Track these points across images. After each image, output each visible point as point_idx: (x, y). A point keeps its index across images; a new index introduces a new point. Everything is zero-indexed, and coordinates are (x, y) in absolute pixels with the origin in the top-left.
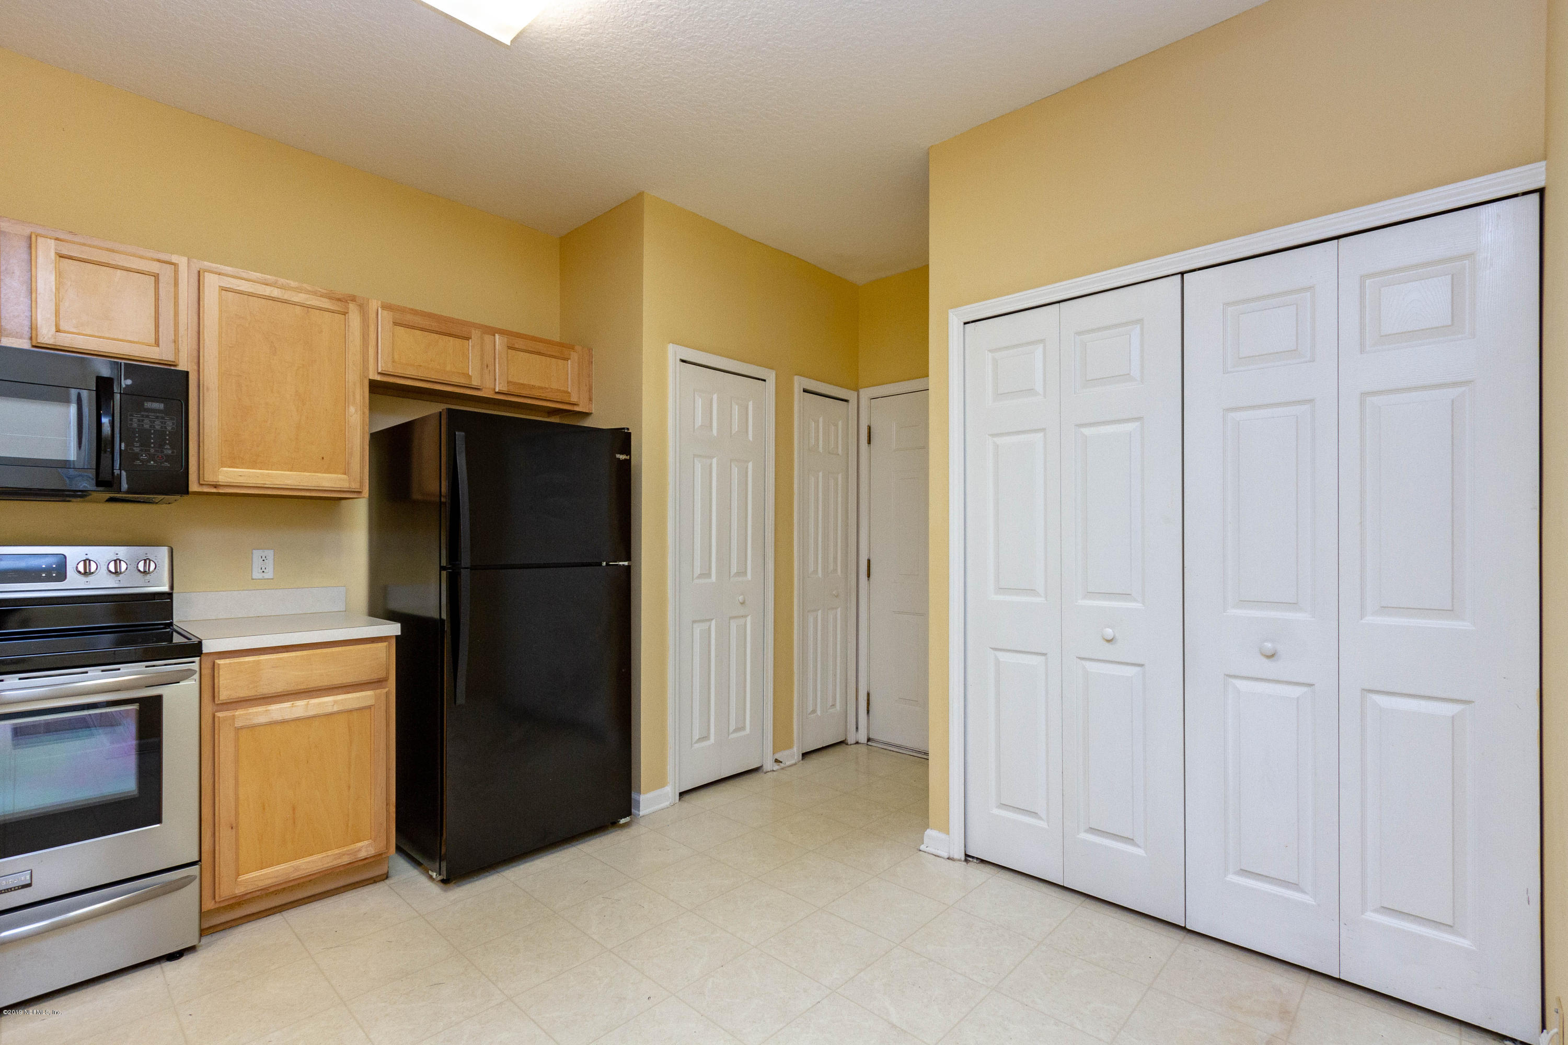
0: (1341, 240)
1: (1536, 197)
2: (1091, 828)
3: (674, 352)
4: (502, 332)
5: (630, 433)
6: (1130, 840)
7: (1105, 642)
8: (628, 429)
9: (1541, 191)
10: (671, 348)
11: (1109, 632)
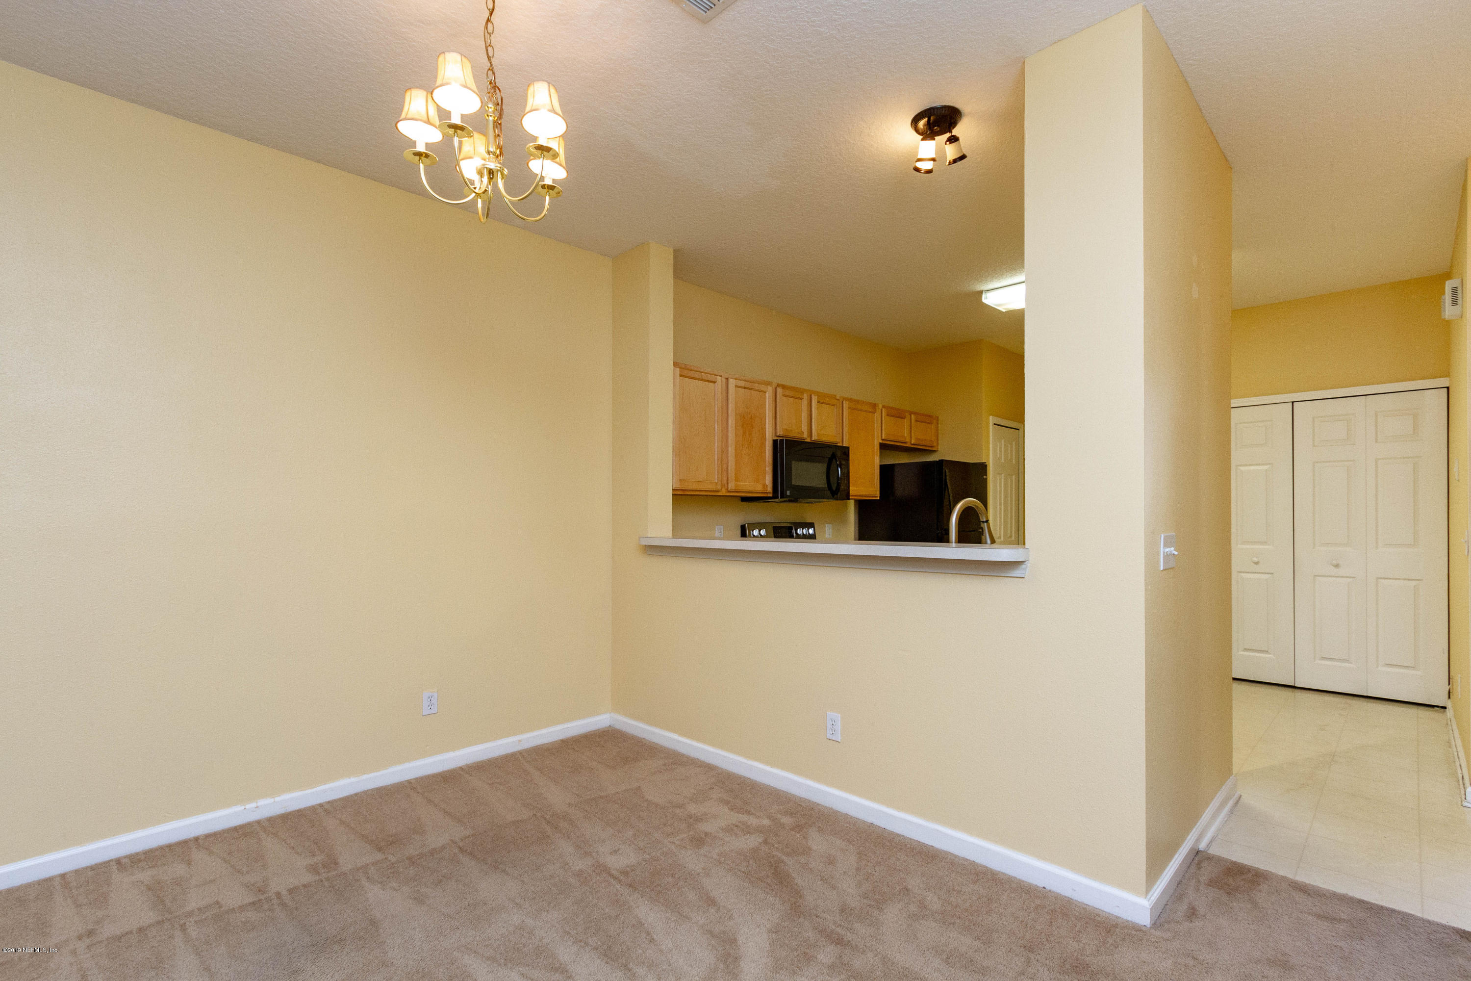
0: (1368, 396)
1: (1446, 389)
2: (1245, 649)
3: (992, 420)
4: (915, 413)
5: (986, 465)
6: (1266, 652)
7: (1253, 564)
8: (985, 463)
9: (1448, 388)
10: (991, 417)
11: (1255, 559)
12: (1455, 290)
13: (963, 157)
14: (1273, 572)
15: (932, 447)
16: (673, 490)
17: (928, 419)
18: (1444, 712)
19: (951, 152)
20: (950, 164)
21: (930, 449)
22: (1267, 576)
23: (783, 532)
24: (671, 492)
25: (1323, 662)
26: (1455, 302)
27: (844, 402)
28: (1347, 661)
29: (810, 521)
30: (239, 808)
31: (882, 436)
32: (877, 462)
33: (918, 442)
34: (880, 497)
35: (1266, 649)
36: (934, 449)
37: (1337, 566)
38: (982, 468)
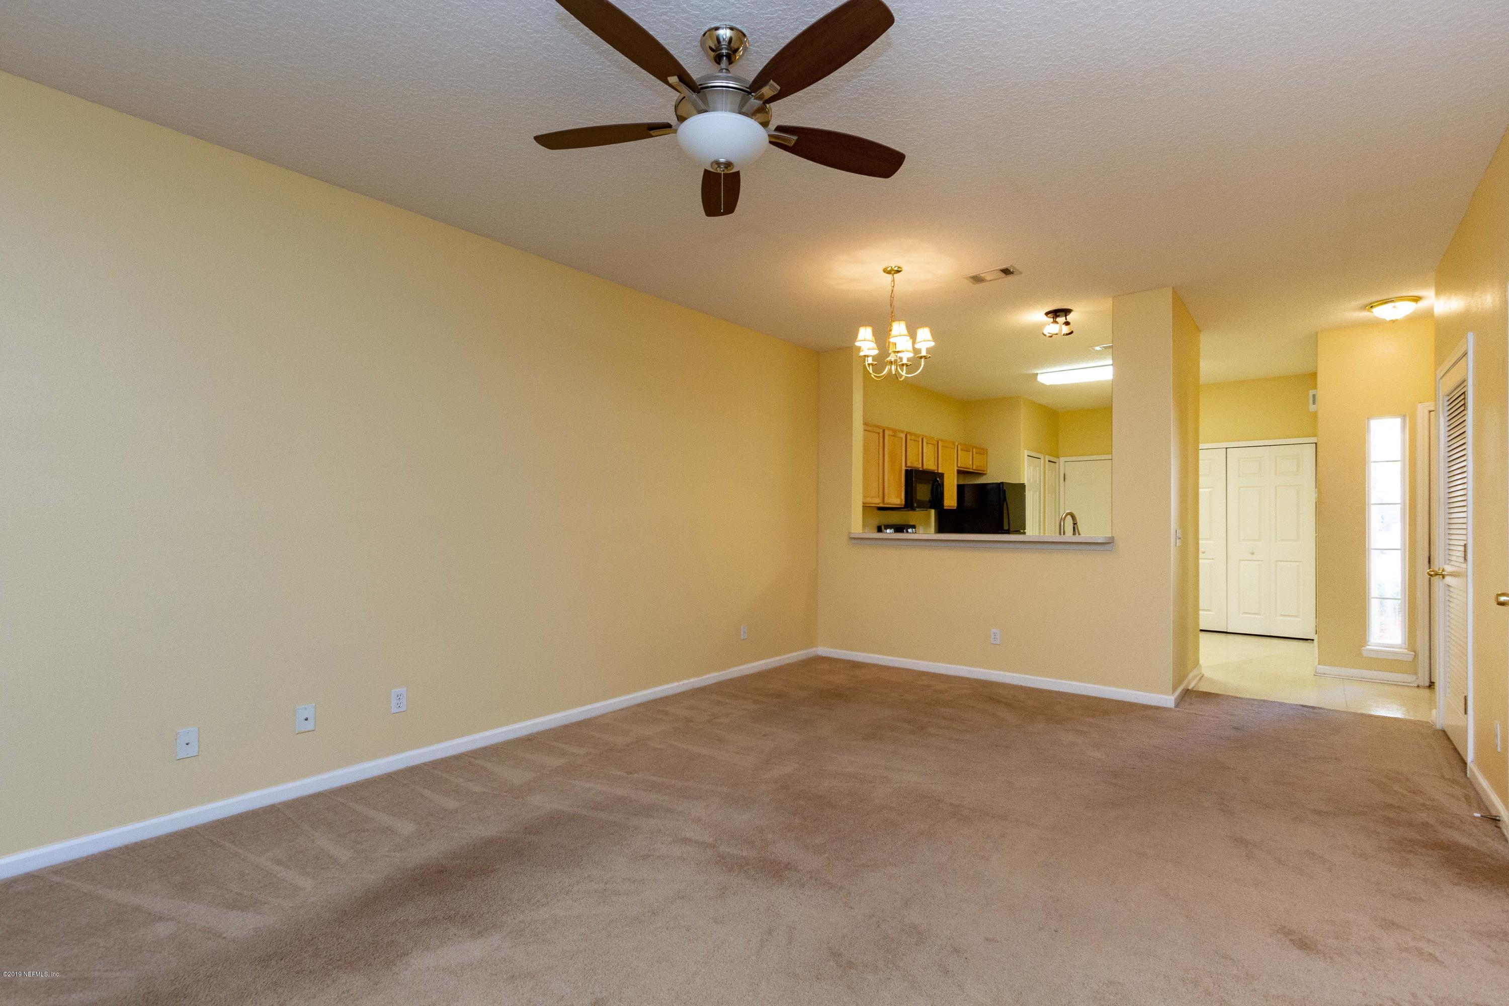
0: (1271, 446)
1: (1315, 444)
3: (1026, 453)
4: (975, 448)
5: (1024, 485)
8: (1023, 483)
9: (1316, 443)
10: (1026, 451)
12: (1314, 396)
13: (1072, 333)
14: (1213, 558)
15: (983, 471)
16: (863, 503)
17: (983, 451)
18: (1313, 643)
19: (1066, 329)
20: (1064, 335)
21: (983, 472)
22: (1210, 561)
23: (899, 529)
24: (862, 505)
25: (1244, 616)
26: (1314, 403)
27: (940, 442)
28: (1258, 614)
29: (912, 524)
30: (676, 684)
31: (957, 465)
32: (956, 483)
33: (978, 469)
34: (957, 507)
35: (1209, 609)
36: (985, 473)
37: (1253, 554)
38: (1022, 487)
